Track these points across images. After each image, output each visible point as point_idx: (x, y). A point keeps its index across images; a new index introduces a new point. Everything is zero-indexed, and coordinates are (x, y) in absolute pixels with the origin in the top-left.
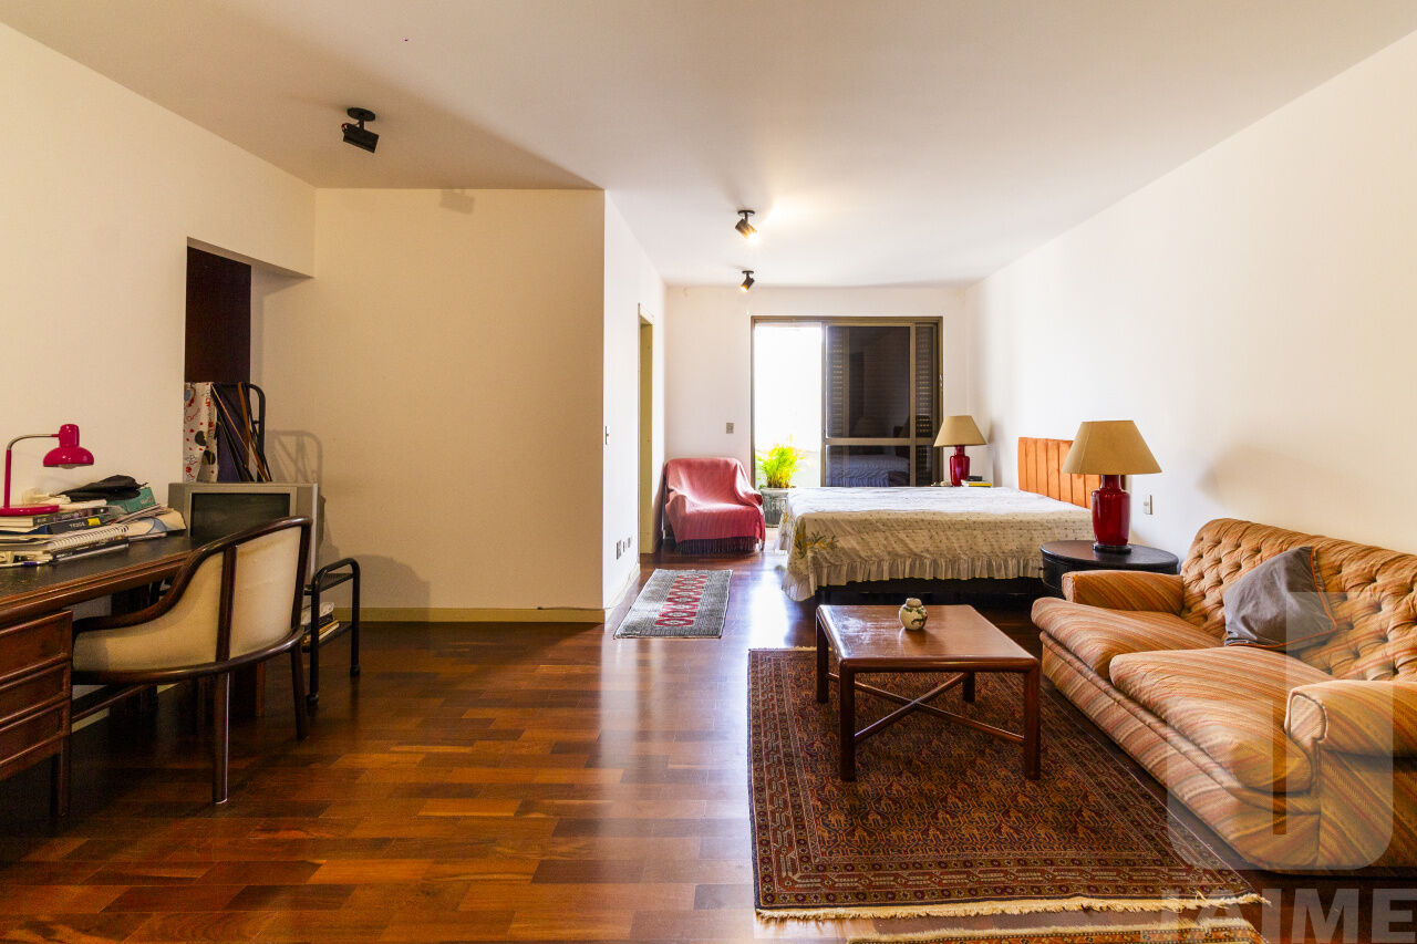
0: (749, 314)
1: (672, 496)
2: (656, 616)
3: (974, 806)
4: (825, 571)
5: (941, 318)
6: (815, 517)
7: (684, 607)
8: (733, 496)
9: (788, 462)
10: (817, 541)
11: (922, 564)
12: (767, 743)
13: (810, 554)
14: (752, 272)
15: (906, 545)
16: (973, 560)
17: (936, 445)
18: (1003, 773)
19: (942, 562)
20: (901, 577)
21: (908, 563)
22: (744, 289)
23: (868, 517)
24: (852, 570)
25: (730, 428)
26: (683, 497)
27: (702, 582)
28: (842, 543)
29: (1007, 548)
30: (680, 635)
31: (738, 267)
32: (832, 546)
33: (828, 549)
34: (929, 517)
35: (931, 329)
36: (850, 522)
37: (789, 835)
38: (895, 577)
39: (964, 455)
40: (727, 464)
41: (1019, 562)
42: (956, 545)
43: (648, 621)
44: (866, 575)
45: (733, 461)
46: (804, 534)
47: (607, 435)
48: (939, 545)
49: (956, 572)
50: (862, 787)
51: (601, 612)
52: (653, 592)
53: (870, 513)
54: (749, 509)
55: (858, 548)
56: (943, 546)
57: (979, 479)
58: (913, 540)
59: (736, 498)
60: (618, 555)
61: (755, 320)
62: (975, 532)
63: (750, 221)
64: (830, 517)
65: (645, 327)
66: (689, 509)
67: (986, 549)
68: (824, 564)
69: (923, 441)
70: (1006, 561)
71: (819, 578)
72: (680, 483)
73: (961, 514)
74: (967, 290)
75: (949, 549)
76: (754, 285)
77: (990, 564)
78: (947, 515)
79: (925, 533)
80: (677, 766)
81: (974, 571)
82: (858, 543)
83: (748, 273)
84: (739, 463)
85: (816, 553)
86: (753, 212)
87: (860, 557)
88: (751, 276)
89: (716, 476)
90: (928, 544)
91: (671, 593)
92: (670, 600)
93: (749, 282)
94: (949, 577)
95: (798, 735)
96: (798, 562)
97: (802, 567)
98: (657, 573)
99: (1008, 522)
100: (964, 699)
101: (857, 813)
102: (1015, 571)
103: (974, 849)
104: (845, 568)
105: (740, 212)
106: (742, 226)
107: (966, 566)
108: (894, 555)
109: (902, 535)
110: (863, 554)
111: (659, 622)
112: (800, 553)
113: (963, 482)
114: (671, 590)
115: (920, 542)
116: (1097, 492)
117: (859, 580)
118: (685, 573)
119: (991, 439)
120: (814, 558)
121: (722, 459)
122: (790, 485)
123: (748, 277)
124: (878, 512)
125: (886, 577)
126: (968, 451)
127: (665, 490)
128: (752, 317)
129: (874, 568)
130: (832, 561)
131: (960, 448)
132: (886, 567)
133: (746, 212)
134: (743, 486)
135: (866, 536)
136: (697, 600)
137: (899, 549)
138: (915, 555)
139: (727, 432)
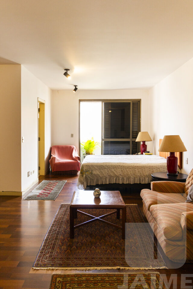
0: (78, 99)
1: (52, 157)
2: (38, 194)
3: (103, 245)
4: (89, 181)
5: (141, 99)
6: (87, 164)
7: (47, 191)
8: (71, 158)
9: (92, 146)
10: (87, 172)
11: (119, 179)
12: (54, 229)
13: (84, 176)
14: (77, 86)
15: (114, 173)
16: (135, 178)
17: (136, 141)
18: (116, 237)
19: (125, 178)
20: (112, 183)
21: (114, 179)
22: (74, 91)
23: (103, 164)
24: (98, 180)
25: (72, 136)
26: (55, 158)
27: (56, 184)
28: (94, 172)
29: (145, 174)
30: (43, 199)
31: (72, 85)
32: (91, 173)
33: (90, 175)
34: (121, 165)
35: (137, 103)
36: (97, 166)
37: (49, 251)
38: (110, 183)
39: (145, 144)
40: (70, 147)
41: (149, 179)
42: (129, 173)
43: (35, 195)
44: (102, 183)
45: (73, 146)
46: (83, 169)
47: (23, 140)
48: (124, 173)
49: (129, 181)
50: (75, 240)
51: (21, 193)
52: (40, 187)
53: (103, 163)
54: (76, 161)
55: (99, 174)
56: (125, 174)
57: (149, 152)
58: (116, 172)
59: (72, 158)
60: (28, 176)
61: (80, 101)
62: (135, 169)
63: (68, 72)
64: (91, 164)
65: (42, 104)
66: (56, 161)
67: (139, 174)
68: (89, 179)
69: (134, 140)
70: (145, 178)
71: (87, 183)
72: (55, 153)
73: (132, 164)
74: (149, 90)
75: (127, 174)
76: (78, 90)
77: (140, 179)
78: (127, 164)
79: (120, 169)
80: (26, 234)
81: (135, 181)
82: (99, 172)
83: (76, 86)
84: (74, 147)
85: (86, 175)
86: (69, 70)
87: (100, 177)
88: (77, 87)
89: (66, 151)
90: (121, 173)
91: (46, 187)
92: (44, 189)
93: (76, 89)
94: (127, 183)
95: (64, 227)
96: (81, 178)
97: (82, 180)
98: (44, 181)
99: (146, 166)
100: (117, 218)
101: (70, 246)
102: (148, 181)
103: (97, 255)
104: (95, 180)
105: (65, 70)
106: (66, 74)
107: (132, 179)
108: (110, 176)
109: (113, 170)
110: (101, 176)
111: (38, 196)
112: (82, 175)
113: (144, 153)
114: (46, 186)
115: (118, 172)
116: (168, 157)
117: (100, 184)
118: (52, 182)
119: (154, 139)
120: (86, 177)
121: (69, 145)
122: (93, 153)
123: (76, 87)
124: (106, 163)
125: (108, 183)
126: (146, 143)
127: (50, 155)
128: (79, 100)
129: (104, 180)
130: (91, 178)
131: (144, 142)
132: (108, 180)
133: (67, 70)
134: (75, 154)
135: (102, 171)
136: (52, 189)
137: (112, 174)
138: (117, 176)
139: (71, 137)
